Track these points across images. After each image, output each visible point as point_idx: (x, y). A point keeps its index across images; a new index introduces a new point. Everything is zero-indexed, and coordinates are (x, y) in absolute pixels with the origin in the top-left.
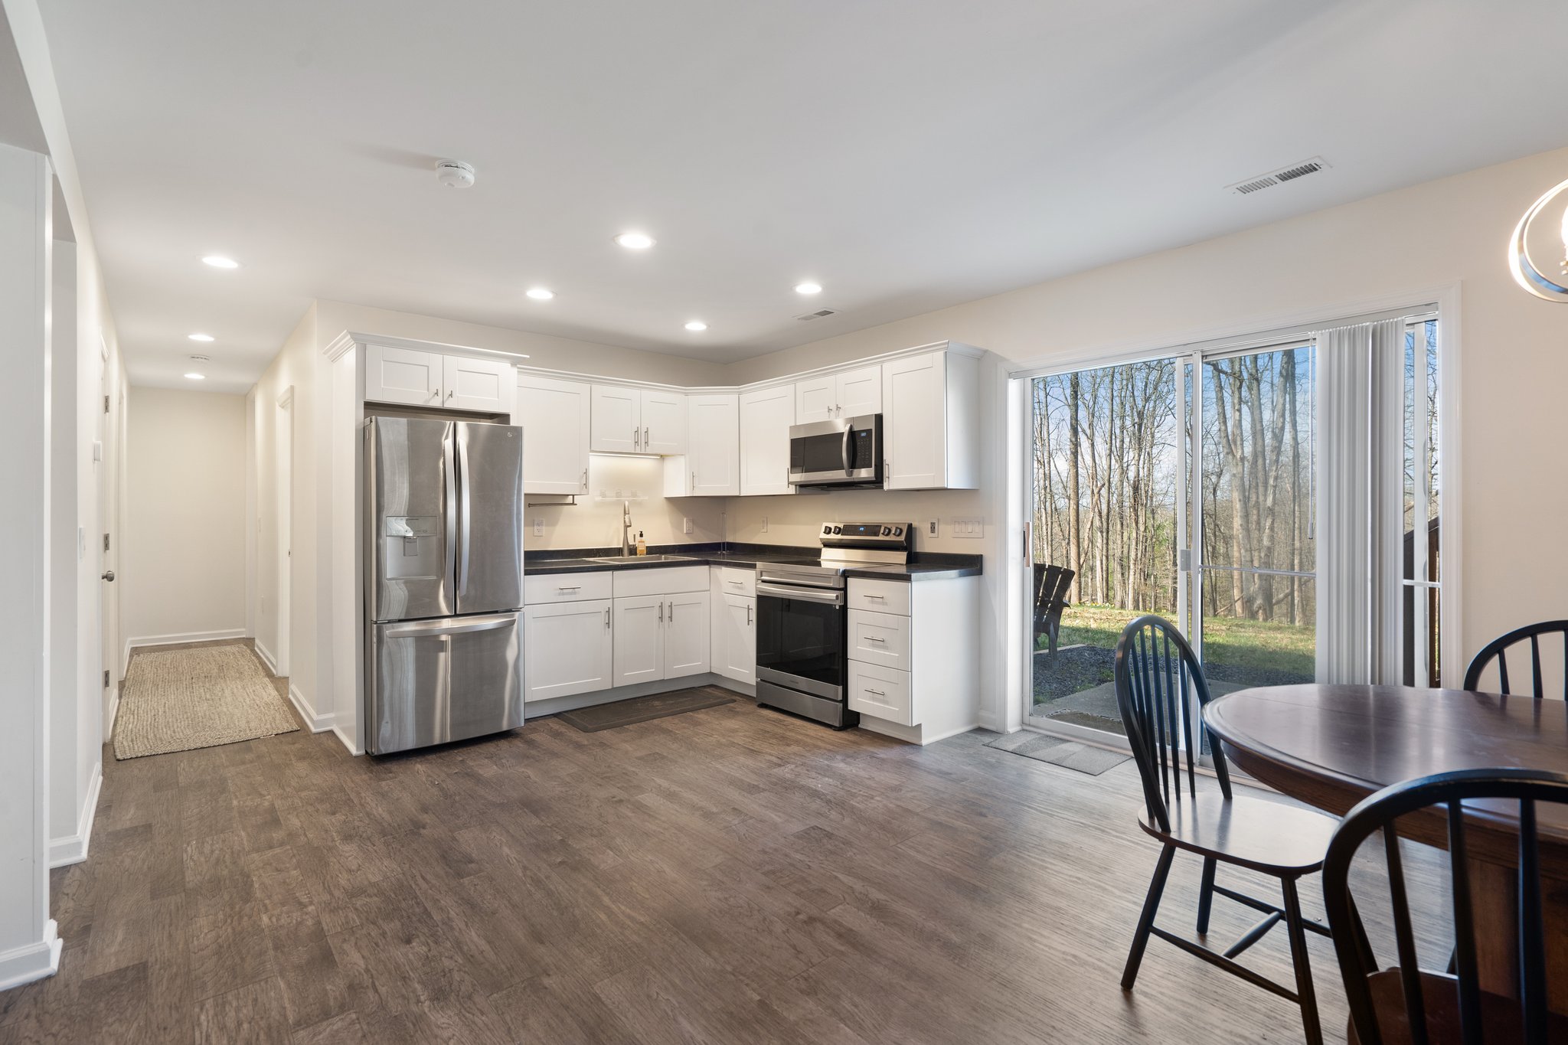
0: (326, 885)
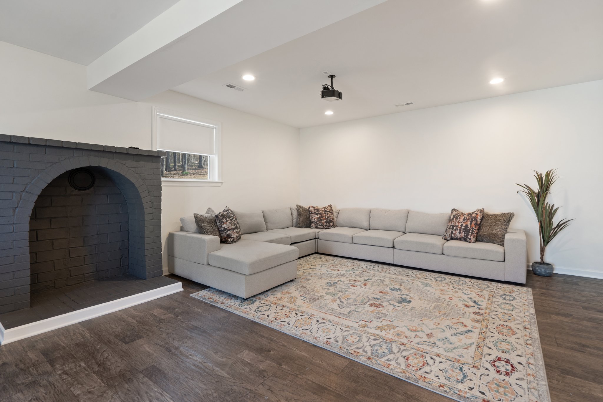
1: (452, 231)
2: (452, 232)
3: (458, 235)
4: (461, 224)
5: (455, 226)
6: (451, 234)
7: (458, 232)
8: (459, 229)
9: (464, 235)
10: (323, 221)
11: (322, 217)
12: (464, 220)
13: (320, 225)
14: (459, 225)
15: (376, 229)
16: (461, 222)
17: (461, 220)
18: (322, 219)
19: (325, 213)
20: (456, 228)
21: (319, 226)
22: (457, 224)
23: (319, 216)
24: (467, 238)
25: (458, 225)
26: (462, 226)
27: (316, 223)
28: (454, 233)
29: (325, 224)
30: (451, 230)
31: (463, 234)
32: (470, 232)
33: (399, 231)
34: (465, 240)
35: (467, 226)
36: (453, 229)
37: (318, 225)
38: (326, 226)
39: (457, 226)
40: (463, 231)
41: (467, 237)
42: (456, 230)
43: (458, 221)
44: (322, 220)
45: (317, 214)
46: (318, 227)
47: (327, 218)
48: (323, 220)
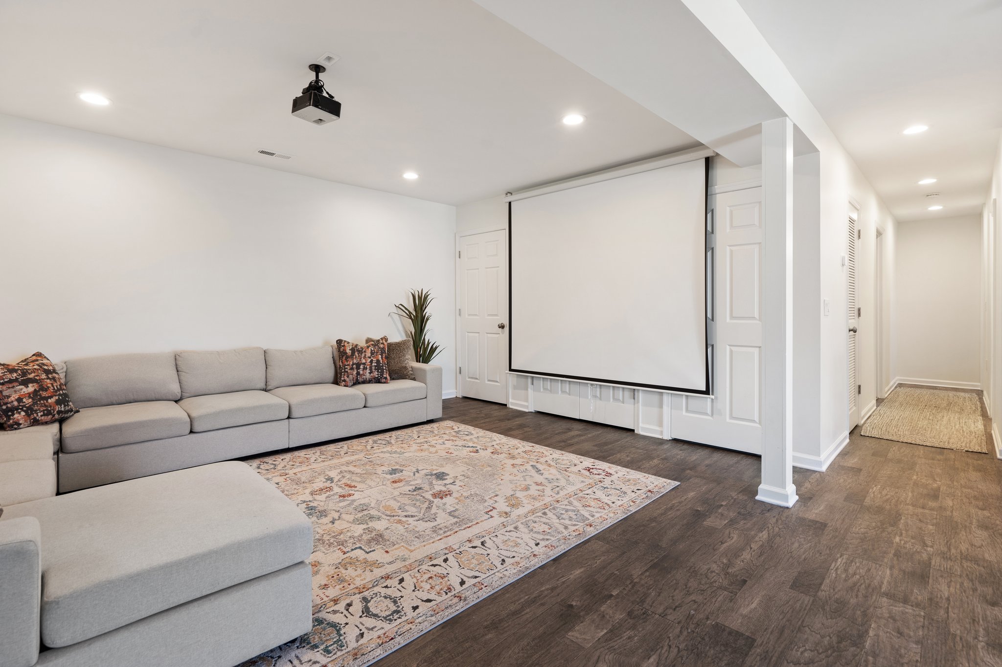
0: (949, 544)
1: (358, 371)
2: (358, 373)
3: (368, 376)
4: (370, 359)
5: (361, 363)
6: (357, 376)
7: (368, 371)
8: (368, 367)
9: (378, 375)
10: (49, 401)
11: (43, 388)
12: (372, 353)
13: (44, 415)
14: (368, 362)
15: (204, 393)
16: (370, 358)
17: (368, 354)
18: (44, 394)
19: (48, 378)
20: (364, 367)
21: (43, 418)
22: (364, 361)
23: (31, 388)
24: (381, 378)
25: (366, 362)
26: (371, 362)
27: (29, 411)
28: (362, 375)
29: (57, 408)
30: (355, 370)
31: (376, 374)
32: (384, 369)
33: (256, 388)
34: (378, 381)
35: (378, 361)
36: (358, 368)
37: (39, 414)
38: (59, 412)
39: (364, 364)
40: (375, 369)
41: (383, 376)
42: (365, 369)
43: (363, 356)
44: (46, 398)
45: (25, 383)
46: (38, 420)
47: (59, 390)
48: (51, 397)
